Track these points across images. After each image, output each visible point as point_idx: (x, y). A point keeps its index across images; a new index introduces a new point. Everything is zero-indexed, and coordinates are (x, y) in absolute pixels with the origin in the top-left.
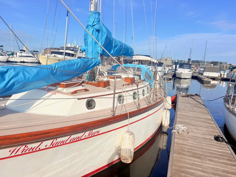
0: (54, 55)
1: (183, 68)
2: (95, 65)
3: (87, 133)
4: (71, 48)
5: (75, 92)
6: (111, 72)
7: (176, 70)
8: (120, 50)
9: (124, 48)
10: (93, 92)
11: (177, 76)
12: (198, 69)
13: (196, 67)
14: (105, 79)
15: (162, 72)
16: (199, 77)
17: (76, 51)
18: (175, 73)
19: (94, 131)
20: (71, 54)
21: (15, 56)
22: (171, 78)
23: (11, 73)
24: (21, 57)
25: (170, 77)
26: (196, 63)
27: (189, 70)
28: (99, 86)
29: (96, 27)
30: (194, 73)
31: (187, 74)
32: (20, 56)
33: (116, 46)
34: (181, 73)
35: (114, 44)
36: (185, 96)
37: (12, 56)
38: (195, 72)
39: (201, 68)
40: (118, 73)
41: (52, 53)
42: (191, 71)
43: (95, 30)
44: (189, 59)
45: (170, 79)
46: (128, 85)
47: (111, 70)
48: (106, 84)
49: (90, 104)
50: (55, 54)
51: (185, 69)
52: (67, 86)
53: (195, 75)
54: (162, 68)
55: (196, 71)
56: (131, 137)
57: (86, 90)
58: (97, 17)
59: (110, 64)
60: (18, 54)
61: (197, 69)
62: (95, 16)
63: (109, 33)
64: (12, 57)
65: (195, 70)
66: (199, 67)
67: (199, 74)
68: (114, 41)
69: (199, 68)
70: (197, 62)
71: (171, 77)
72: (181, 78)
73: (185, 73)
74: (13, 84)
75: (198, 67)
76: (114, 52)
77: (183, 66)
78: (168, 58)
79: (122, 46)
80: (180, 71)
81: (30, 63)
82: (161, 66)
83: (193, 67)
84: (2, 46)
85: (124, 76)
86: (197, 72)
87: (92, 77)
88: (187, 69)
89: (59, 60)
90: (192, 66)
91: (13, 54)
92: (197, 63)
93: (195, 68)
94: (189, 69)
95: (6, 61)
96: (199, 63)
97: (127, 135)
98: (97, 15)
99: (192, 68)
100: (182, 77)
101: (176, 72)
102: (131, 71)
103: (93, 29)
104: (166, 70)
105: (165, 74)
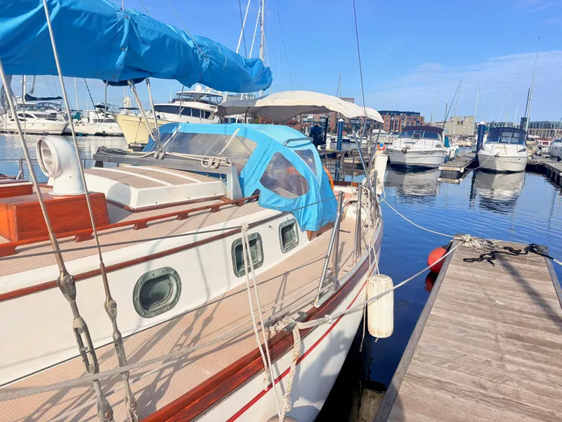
0: (157, 113)
1: (500, 142)
4: (202, 95)
7: (479, 147)
11: (483, 165)
12: (547, 143)
13: (543, 139)
16: (550, 167)
17: (215, 104)
18: (477, 156)
20: (202, 111)
21: (85, 120)
22: (462, 171)
24: (98, 123)
25: (458, 169)
26: (543, 129)
27: (521, 147)
30: (536, 154)
31: (513, 159)
32: (95, 121)
34: (497, 156)
37: (77, 120)
38: (538, 153)
39: (557, 141)
42: (524, 150)
44: (524, 120)
45: (460, 175)
51: (506, 145)
53: (539, 160)
54: (436, 142)
55: (543, 149)
60: (93, 116)
61: (544, 143)
64: (77, 123)
65: (540, 148)
66: (551, 140)
67: (552, 157)
69: (549, 142)
70: (547, 125)
71: (461, 167)
72: (495, 172)
73: (508, 154)
75: (547, 140)
77: (501, 135)
78: (465, 118)
80: (490, 149)
81: (116, 136)
82: (436, 137)
83: (532, 140)
86: (545, 153)
88: (515, 146)
90: (530, 136)
91: (79, 116)
92: (547, 130)
93: (539, 141)
94: (520, 142)
95: (60, 132)
96: (550, 130)
99: (528, 142)
100: (498, 169)
101: (481, 152)
104: (452, 149)
105: (447, 159)
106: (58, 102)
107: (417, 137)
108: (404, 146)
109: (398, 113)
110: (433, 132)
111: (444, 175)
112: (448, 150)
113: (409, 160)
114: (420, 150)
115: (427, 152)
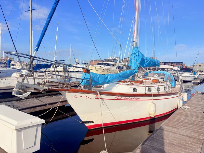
0: (99, 66)
2: (135, 73)
4: (112, 60)
5: (128, 85)
6: (144, 76)
8: (150, 63)
9: (153, 62)
10: (135, 85)
14: (141, 80)
15: (190, 77)
17: (116, 62)
19: (138, 98)
20: (112, 64)
28: (138, 83)
29: (136, 54)
33: (147, 62)
35: (146, 61)
36: (201, 94)
40: (149, 77)
41: (98, 64)
43: (136, 56)
45: (199, 83)
46: (154, 83)
47: (144, 75)
48: (142, 82)
49: (135, 90)
50: (101, 65)
54: (191, 73)
56: (154, 104)
57: (132, 84)
58: (137, 49)
59: (144, 72)
62: (136, 49)
63: (143, 55)
68: (146, 59)
71: (199, 81)
76: (146, 65)
78: (202, 64)
79: (151, 61)
84: (64, 60)
85: (152, 78)
87: (134, 78)
89: (103, 70)
97: (152, 104)
98: (137, 48)
102: (156, 75)
103: (135, 55)
104: (197, 76)
105: (195, 79)
106: (63, 62)
107: (184, 72)
109: (174, 63)
110: (189, 70)
111: (194, 83)
112: (195, 76)
114: (185, 76)
115: (187, 77)
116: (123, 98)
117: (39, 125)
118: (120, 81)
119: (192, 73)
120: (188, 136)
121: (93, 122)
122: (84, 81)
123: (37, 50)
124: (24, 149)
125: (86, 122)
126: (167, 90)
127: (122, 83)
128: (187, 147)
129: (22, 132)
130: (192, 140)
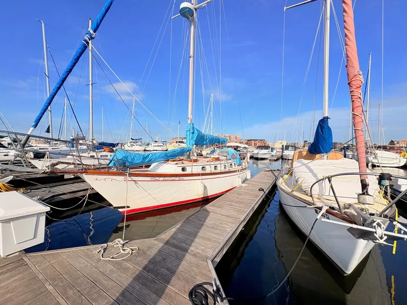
1: (289, 150)
2: (188, 151)
3: (178, 178)
5: (177, 164)
10: (186, 164)
11: (284, 157)
14: (196, 158)
15: (268, 154)
18: (282, 155)
21: (150, 146)
23: (151, 155)
25: (274, 159)
28: (191, 161)
32: (154, 146)
34: (288, 155)
46: (212, 161)
48: (195, 161)
49: (183, 169)
51: (291, 151)
52: (173, 161)
54: (268, 151)
56: (202, 184)
57: (182, 163)
60: (153, 144)
62: (191, 125)
63: (200, 132)
68: (205, 136)
74: (151, 160)
77: (289, 148)
80: (286, 153)
82: (268, 149)
87: (189, 156)
91: (148, 145)
95: (144, 150)
97: (200, 184)
101: (283, 153)
103: (190, 132)
104: (274, 153)
105: (272, 156)
106: (141, 140)
107: (261, 149)
108: (257, 152)
109: (257, 140)
110: (267, 147)
111: (270, 160)
112: (273, 153)
113: (259, 156)
114: (262, 153)
115: (265, 154)
116: (162, 179)
117: (41, 213)
118: (168, 161)
119: (270, 150)
120: (227, 216)
121: (128, 207)
122: (113, 161)
123: (36, 126)
124: (16, 243)
125: (119, 208)
126: (227, 168)
127: (171, 162)
128: (219, 228)
129: (12, 223)
130: (229, 220)
